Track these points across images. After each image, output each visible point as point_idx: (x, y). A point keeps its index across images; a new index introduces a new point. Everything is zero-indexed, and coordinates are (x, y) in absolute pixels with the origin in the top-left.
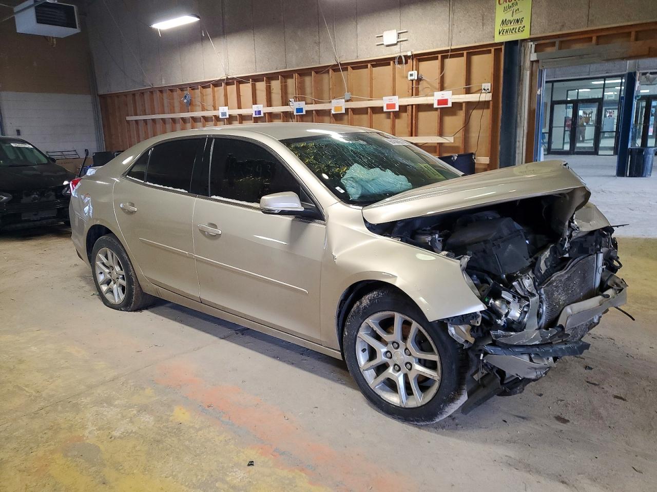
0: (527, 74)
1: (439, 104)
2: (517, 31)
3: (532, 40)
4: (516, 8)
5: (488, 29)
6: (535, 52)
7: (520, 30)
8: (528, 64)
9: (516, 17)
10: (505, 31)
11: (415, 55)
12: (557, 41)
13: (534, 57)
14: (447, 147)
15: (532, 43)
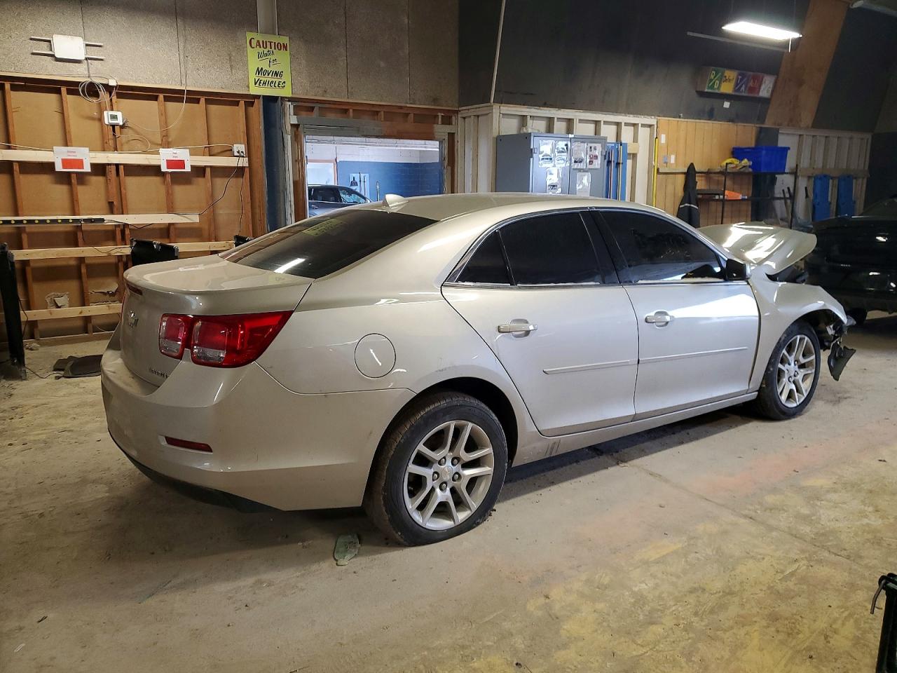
0: (288, 139)
1: (168, 167)
2: (276, 85)
3: (290, 100)
4: (273, 58)
5: (239, 75)
6: (294, 115)
7: (281, 85)
8: (289, 128)
9: (274, 68)
10: (262, 82)
11: (120, 86)
12: (317, 106)
13: (294, 120)
14: (179, 229)
15: (290, 103)
